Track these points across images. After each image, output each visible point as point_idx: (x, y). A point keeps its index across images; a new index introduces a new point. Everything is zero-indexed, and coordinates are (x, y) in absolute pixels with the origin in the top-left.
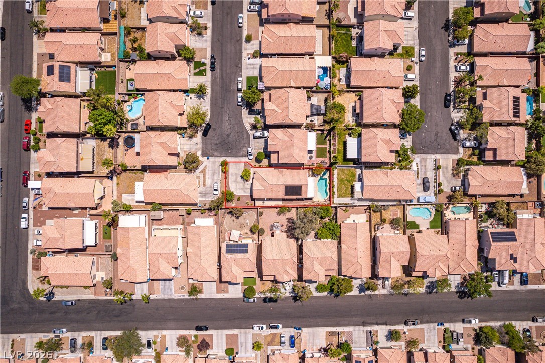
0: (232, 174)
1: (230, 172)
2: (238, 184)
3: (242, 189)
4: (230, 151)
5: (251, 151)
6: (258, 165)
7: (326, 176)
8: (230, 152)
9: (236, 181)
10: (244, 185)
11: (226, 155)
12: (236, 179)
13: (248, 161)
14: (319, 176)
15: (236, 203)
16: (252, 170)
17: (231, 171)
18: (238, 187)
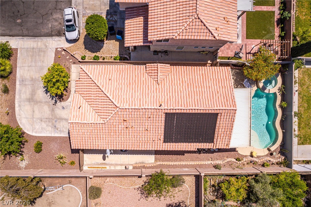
0: (23, 81)
1: (18, 75)
2: (36, 108)
3: (49, 120)
4: (19, 21)
5: (71, 17)
6: (90, 55)
7: (274, 88)
8: (20, 25)
9: (31, 100)
10: (53, 110)
11: (8, 32)
12: (33, 93)
13: (67, 45)
14: (255, 88)
15: (30, 158)
16: (75, 71)
17: (20, 73)
18: (37, 115)
